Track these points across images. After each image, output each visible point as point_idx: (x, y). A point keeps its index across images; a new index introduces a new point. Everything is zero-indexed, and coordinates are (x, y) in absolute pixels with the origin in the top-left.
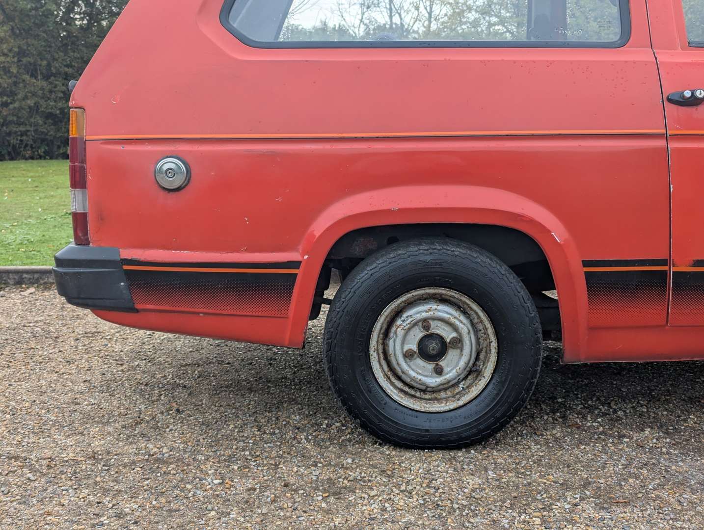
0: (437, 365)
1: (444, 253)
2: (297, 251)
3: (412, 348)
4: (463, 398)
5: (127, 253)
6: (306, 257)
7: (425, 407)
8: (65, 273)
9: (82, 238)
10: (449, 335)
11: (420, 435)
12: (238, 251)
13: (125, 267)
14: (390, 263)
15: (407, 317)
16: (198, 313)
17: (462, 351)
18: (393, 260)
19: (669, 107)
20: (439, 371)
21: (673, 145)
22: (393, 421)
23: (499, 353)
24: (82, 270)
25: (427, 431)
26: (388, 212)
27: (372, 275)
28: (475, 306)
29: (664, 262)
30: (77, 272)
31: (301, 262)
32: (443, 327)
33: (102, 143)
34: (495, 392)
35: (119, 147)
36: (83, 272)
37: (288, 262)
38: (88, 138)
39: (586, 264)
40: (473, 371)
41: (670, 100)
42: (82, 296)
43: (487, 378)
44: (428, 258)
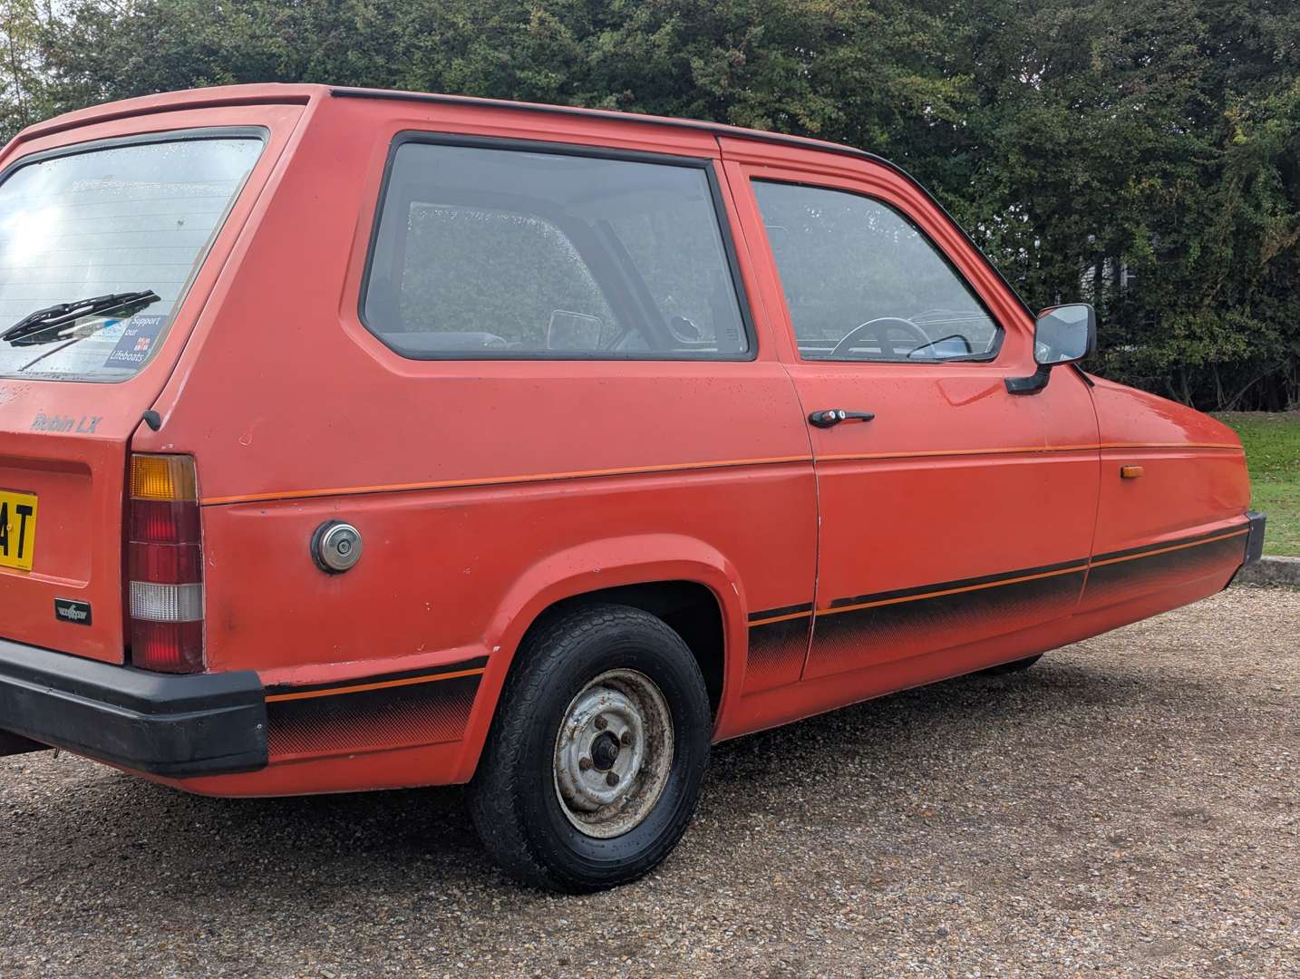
0: (610, 773)
1: (629, 622)
2: (482, 641)
3: (585, 756)
4: (640, 811)
5: (269, 677)
6: (496, 648)
7: (604, 832)
8: (179, 723)
9: (191, 662)
10: (620, 731)
11: (612, 870)
12: (413, 651)
13: (269, 699)
14: (578, 644)
15: (581, 714)
16: (349, 754)
17: (633, 748)
18: (580, 638)
19: (814, 431)
20: (612, 781)
21: (820, 472)
22: (581, 857)
23: (676, 745)
24: (205, 714)
25: (619, 861)
26: (590, 575)
27: (560, 662)
28: (649, 688)
29: (808, 607)
30: (198, 718)
31: (488, 657)
32: (614, 721)
33: (230, 509)
34: (677, 794)
35: (257, 513)
36: (208, 717)
37: (474, 659)
38: (205, 501)
39: (752, 617)
40: (644, 775)
41: (812, 422)
42: (197, 756)
43: (662, 778)
44: (615, 631)
